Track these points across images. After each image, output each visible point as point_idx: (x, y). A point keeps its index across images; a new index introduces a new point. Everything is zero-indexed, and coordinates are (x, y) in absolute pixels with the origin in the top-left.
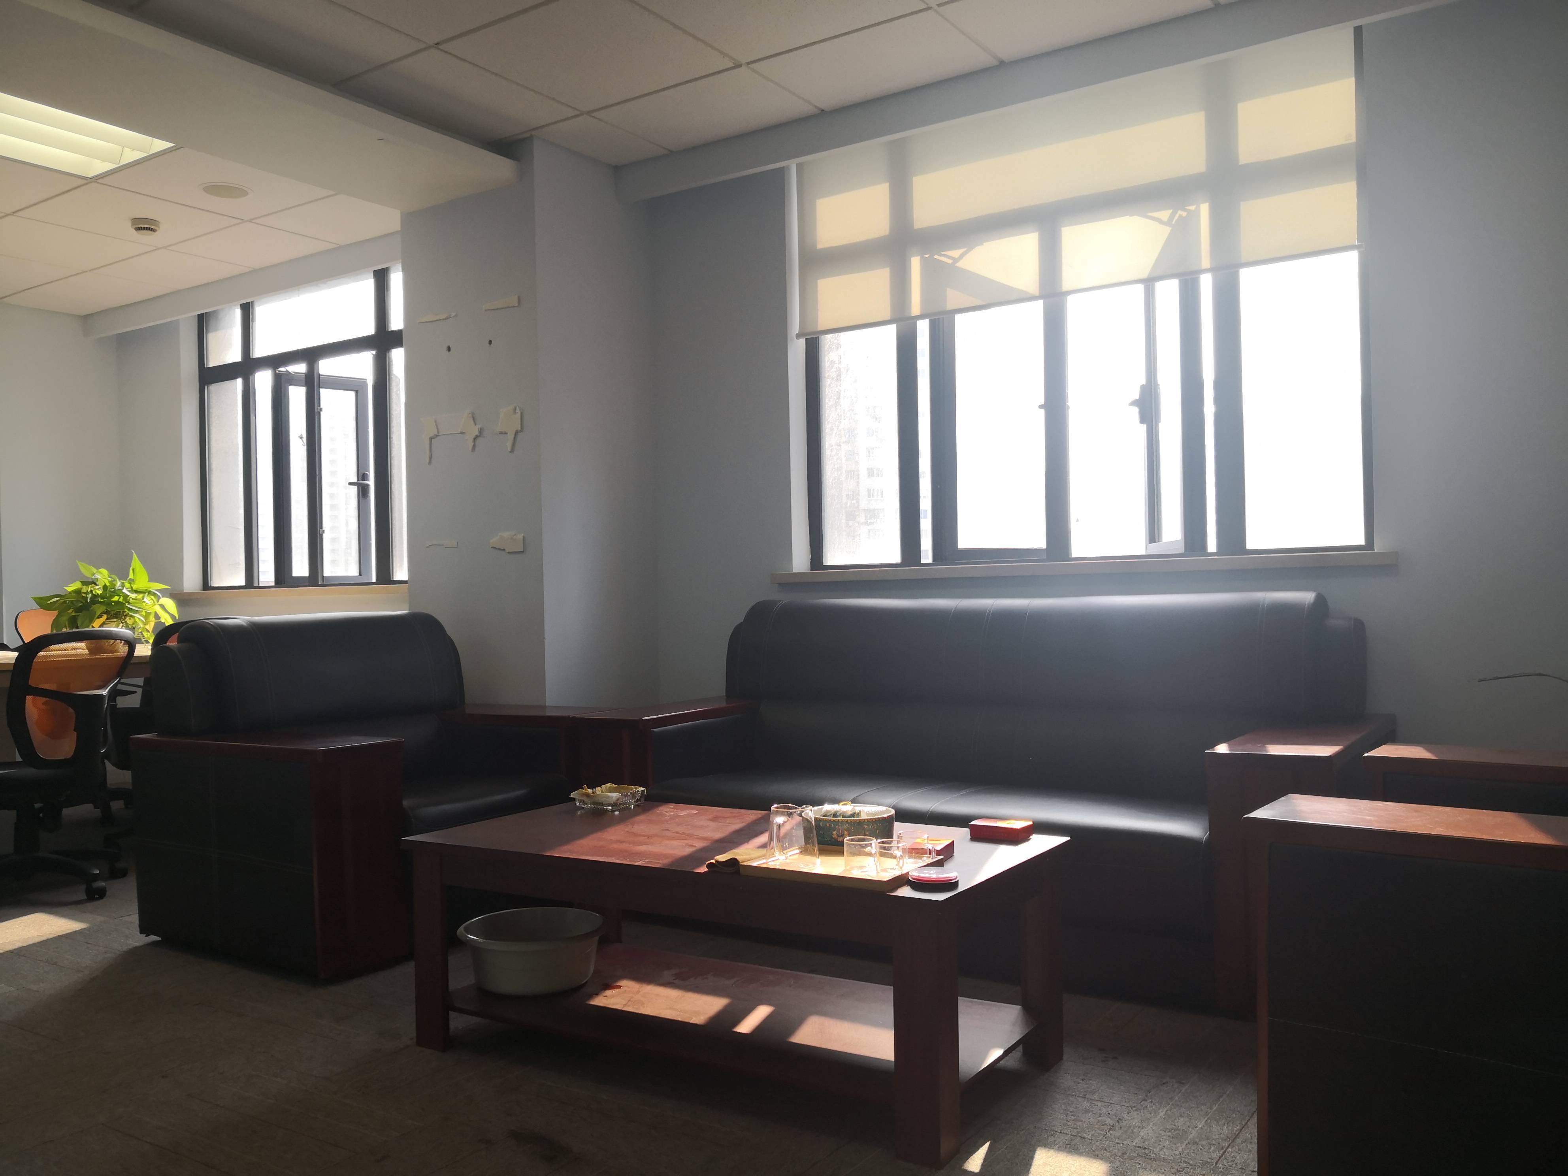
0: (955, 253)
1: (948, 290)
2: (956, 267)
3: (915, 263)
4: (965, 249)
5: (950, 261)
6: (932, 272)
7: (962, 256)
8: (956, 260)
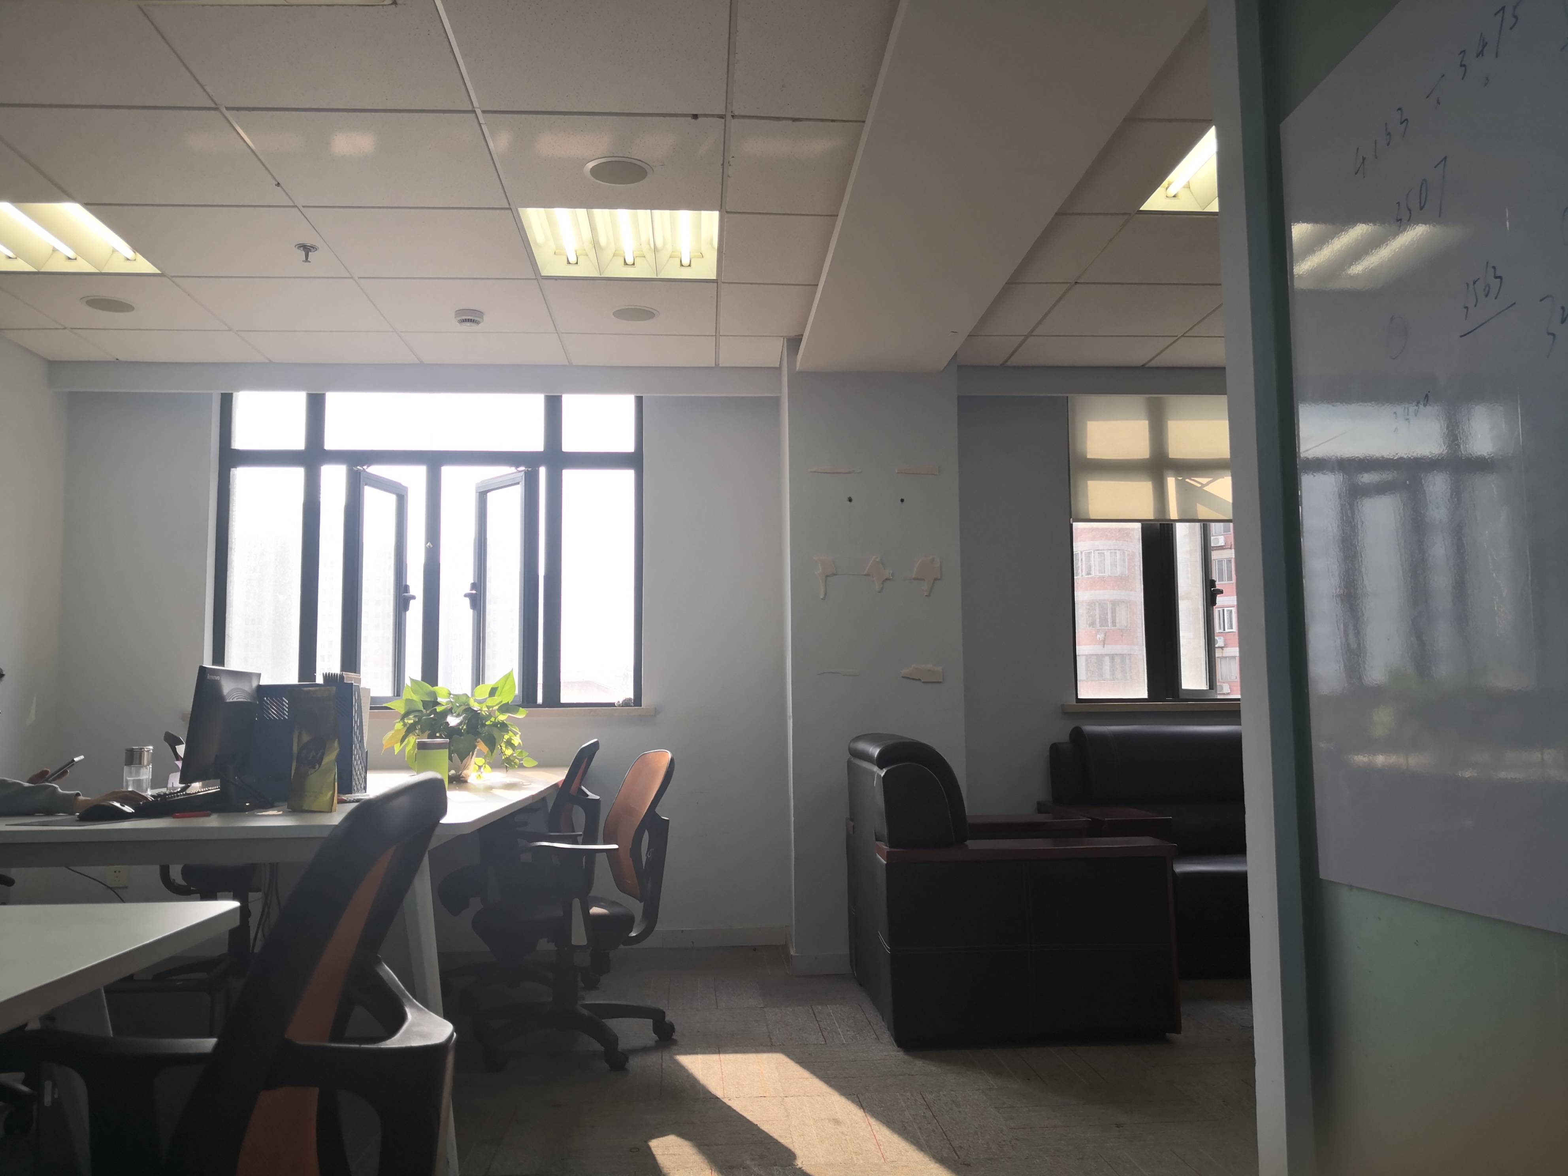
0: (1204, 480)
1: (1198, 505)
2: (1205, 490)
3: (1171, 482)
4: (1210, 479)
5: (1199, 485)
6: (1184, 490)
7: (1208, 483)
8: (1203, 485)
